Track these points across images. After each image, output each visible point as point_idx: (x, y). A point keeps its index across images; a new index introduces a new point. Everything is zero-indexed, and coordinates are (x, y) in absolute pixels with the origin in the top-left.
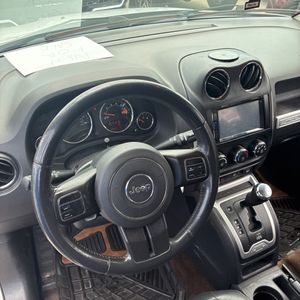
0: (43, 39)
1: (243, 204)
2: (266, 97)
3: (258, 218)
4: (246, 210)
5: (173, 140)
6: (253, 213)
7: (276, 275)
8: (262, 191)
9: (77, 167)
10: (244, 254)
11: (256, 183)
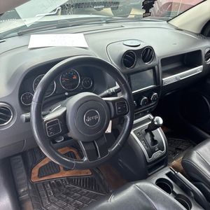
0: (16, 34)
1: (147, 131)
2: (156, 67)
3: (155, 138)
4: (148, 134)
5: (106, 92)
6: (152, 136)
7: (167, 172)
8: (157, 121)
9: (50, 110)
10: (149, 160)
11: (152, 117)
